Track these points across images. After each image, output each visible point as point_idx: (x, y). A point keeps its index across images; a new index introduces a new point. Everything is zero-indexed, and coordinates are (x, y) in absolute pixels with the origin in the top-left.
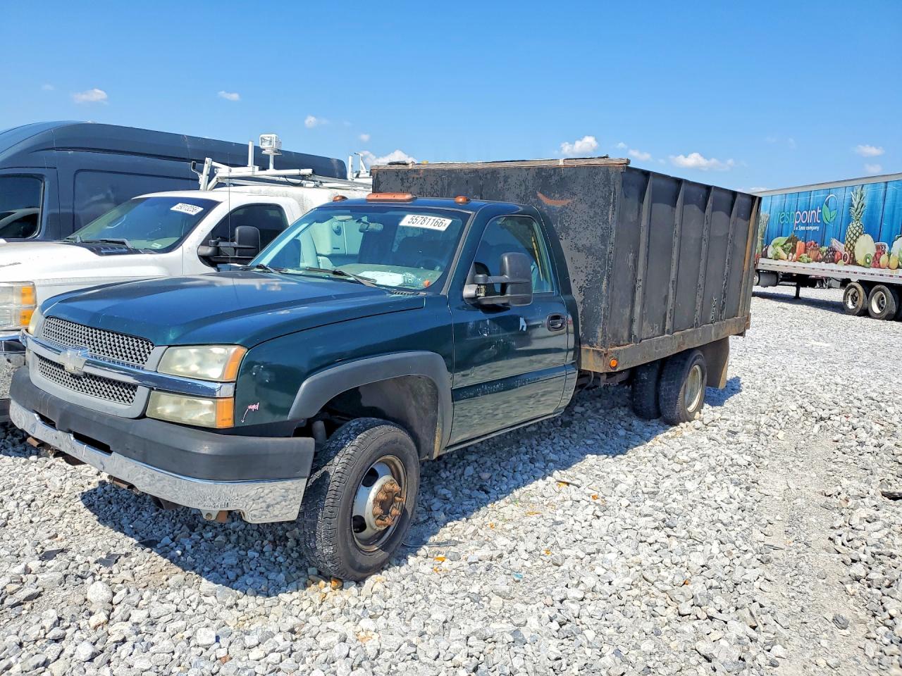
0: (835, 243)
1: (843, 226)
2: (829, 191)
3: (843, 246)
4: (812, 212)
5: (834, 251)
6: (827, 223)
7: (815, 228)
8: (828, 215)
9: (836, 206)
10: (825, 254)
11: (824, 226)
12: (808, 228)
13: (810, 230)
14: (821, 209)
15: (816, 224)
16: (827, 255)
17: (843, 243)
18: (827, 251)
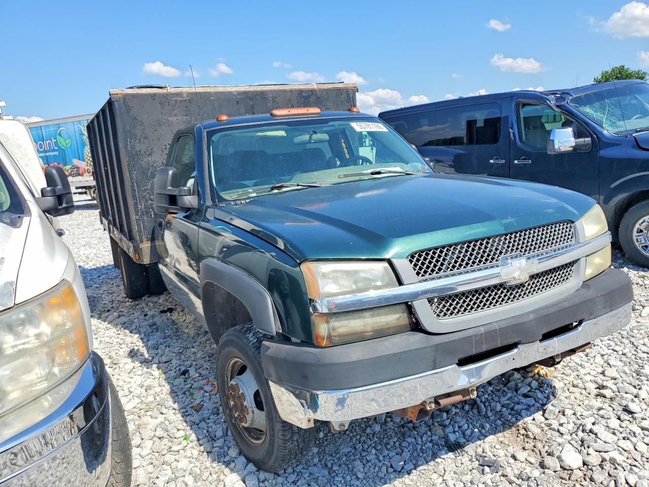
0: (76, 162)
1: (79, 149)
2: (59, 126)
3: (85, 163)
4: (47, 142)
5: (78, 168)
6: (64, 148)
7: (54, 153)
8: (63, 143)
9: (69, 136)
10: (70, 171)
11: (62, 151)
12: (48, 154)
13: (50, 156)
14: (55, 138)
15: (54, 150)
16: (71, 171)
17: (84, 161)
18: (71, 168)
